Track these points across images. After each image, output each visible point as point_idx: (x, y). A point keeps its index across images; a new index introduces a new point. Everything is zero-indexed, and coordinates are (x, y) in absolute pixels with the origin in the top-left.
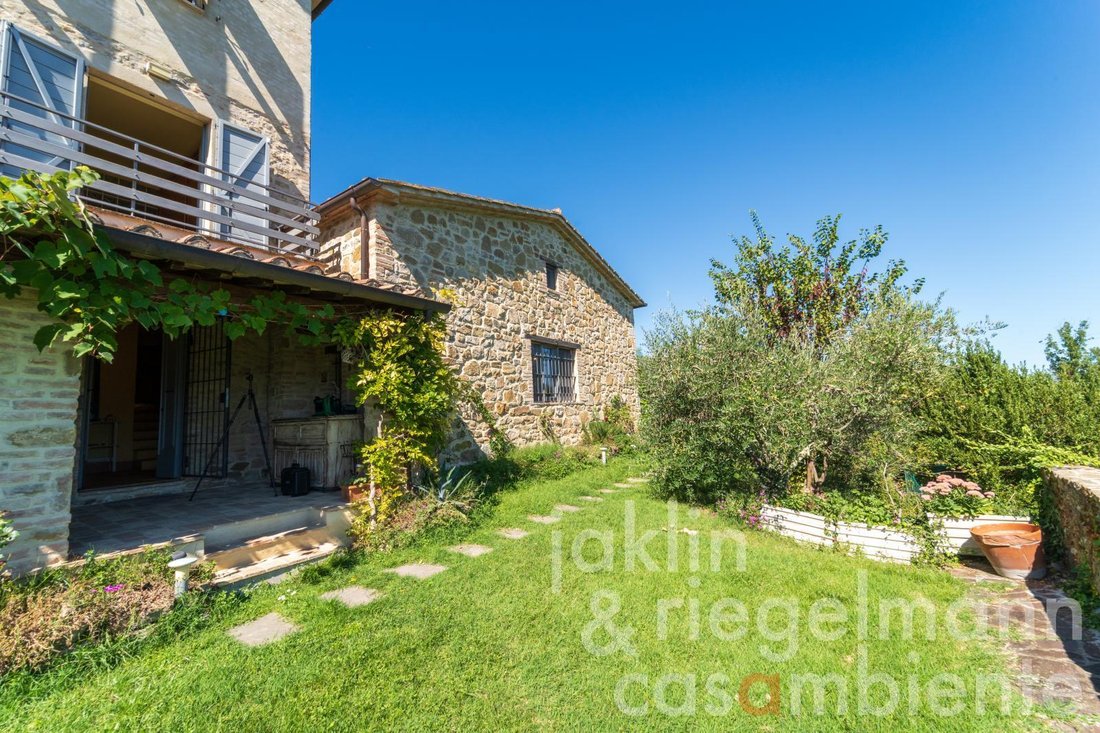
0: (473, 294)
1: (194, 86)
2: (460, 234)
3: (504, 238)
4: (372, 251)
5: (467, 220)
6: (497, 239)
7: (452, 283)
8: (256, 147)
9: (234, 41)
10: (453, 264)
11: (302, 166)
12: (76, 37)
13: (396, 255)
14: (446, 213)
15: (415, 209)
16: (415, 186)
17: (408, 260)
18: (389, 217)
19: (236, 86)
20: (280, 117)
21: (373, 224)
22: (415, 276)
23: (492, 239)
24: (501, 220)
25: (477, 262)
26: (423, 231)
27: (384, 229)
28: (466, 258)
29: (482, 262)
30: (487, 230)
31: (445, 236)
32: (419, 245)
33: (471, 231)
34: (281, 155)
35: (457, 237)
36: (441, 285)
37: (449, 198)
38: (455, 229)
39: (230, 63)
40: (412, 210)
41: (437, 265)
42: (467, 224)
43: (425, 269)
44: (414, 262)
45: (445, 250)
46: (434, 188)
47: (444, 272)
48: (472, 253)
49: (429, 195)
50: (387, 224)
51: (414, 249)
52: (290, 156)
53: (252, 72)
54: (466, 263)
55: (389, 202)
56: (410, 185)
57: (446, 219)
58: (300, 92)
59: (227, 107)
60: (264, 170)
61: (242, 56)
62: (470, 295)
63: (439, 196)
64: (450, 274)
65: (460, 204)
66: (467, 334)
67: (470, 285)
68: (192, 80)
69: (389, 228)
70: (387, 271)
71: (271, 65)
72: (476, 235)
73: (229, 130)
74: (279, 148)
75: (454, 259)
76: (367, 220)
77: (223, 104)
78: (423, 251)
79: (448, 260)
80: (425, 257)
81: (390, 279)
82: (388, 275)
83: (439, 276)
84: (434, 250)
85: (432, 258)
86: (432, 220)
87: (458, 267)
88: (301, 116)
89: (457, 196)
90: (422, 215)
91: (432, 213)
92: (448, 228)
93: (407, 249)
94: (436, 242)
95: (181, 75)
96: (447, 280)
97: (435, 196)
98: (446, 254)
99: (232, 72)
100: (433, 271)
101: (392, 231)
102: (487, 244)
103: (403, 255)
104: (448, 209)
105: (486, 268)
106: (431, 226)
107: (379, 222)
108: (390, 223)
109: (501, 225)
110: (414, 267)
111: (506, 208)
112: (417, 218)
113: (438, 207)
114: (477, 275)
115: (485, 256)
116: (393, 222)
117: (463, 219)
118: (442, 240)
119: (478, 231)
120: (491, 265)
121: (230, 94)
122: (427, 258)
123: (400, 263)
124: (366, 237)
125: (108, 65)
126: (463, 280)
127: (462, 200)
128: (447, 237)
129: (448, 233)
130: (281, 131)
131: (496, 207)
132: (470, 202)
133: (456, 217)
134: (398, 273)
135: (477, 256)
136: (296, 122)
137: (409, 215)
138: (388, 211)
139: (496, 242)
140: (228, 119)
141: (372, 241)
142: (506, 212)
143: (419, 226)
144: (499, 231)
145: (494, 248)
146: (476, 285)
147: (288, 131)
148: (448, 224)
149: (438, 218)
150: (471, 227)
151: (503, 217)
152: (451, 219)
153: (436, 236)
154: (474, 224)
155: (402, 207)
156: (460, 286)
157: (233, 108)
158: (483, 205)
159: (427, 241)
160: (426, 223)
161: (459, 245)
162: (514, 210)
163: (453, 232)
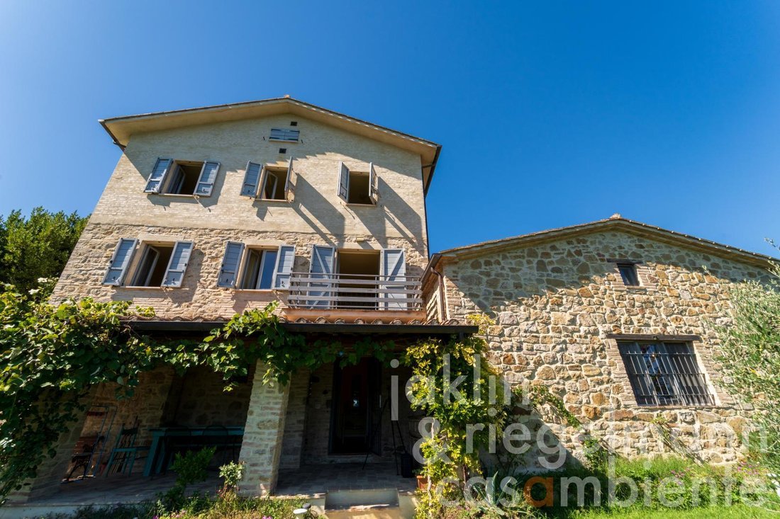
0: (535, 308)
2: (514, 266)
3: (560, 256)
4: (446, 296)
5: (518, 254)
6: (552, 259)
7: (513, 304)
8: (399, 255)
10: (511, 289)
11: (423, 256)
13: (462, 294)
14: (499, 255)
15: (473, 260)
17: (472, 296)
18: (454, 272)
21: (445, 279)
22: (479, 306)
23: (546, 261)
24: (552, 244)
25: (535, 282)
26: (481, 273)
27: (451, 280)
28: (523, 282)
29: (540, 281)
30: (540, 255)
31: (500, 271)
32: (480, 283)
33: (524, 261)
35: (512, 270)
36: (502, 307)
37: (495, 246)
38: (510, 263)
39: (387, 221)
40: (471, 262)
41: (496, 293)
42: (519, 257)
43: (486, 299)
44: (477, 296)
45: (502, 281)
47: (503, 297)
48: (528, 277)
49: (479, 248)
50: (454, 276)
51: (475, 287)
52: (417, 253)
54: (524, 286)
55: (452, 262)
57: (500, 259)
62: (532, 310)
63: (488, 246)
64: (509, 297)
65: (508, 245)
66: (535, 343)
67: (530, 302)
69: (455, 278)
70: (456, 307)
72: (529, 262)
73: (387, 252)
74: (411, 251)
75: (512, 286)
76: (442, 278)
78: (483, 287)
79: (506, 287)
80: (485, 290)
81: (459, 312)
82: (458, 310)
83: (499, 301)
84: (492, 284)
85: (492, 290)
86: (488, 263)
87: (516, 291)
88: (421, 230)
89: (502, 241)
90: (480, 262)
91: (488, 259)
92: (503, 264)
93: (470, 289)
94: (493, 277)
95: (368, 236)
96: (507, 303)
97: (484, 248)
98: (503, 284)
100: (494, 299)
101: (457, 280)
102: (541, 266)
103: (468, 293)
104: (500, 252)
105: (545, 284)
106: (487, 268)
107: (447, 277)
108: (455, 275)
109: (553, 248)
110: (478, 299)
111: (552, 234)
112: (476, 265)
113: (491, 253)
114: (537, 292)
115: (542, 276)
116: (457, 274)
117: (514, 254)
118: (497, 275)
119: (531, 259)
120: (549, 281)
122: (488, 291)
123: (465, 299)
124: (442, 288)
126: (523, 300)
127: (507, 243)
128: (503, 272)
129: (503, 268)
131: (541, 237)
133: (508, 255)
134: (465, 307)
135: (533, 278)
137: (469, 265)
138: (454, 268)
139: (551, 263)
140: (387, 247)
141: (446, 290)
142: (554, 237)
143: (478, 271)
144: (552, 253)
145: (549, 268)
146: (536, 301)
148: (502, 262)
149: (493, 261)
150: (523, 257)
151: (552, 241)
152: (505, 257)
153: (493, 273)
154: (525, 255)
155: (463, 263)
156: (521, 304)
157: (389, 241)
158: (528, 239)
159: (485, 279)
160: (483, 267)
161: (515, 274)
162: (561, 233)
163: (507, 267)
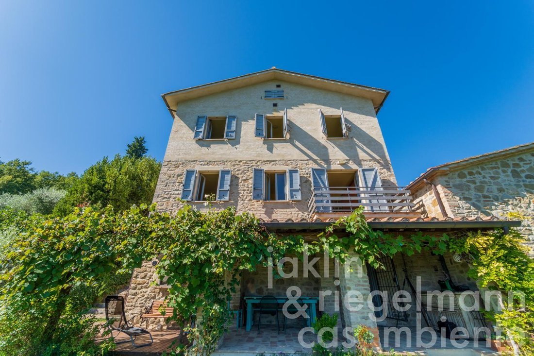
0: (521, 207)
1: (351, 162)
2: (493, 175)
3: (528, 166)
4: (444, 200)
5: (493, 166)
6: (522, 168)
7: (501, 204)
8: (374, 172)
9: (357, 141)
10: (496, 192)
11: (390, 172)
12: (323, 164)
13: (458, 198)
14: (478, 167)
15: (459, 172)
16: (456, 162)
17: (466, 199)
18: (447, 181)
19: (362, 155)
20: (378, 158)
21: (439, 188)
22: (474, 206)
23: (519, 170)
24: (520, 156)
25: (514, 187)
26: (468, 181)
27: (446, 188)
28: (504, 187)
29: (518, 186)
30: (511, 166)
31: (483, 180)
32: (469, 189)
33: (500, 171)
34: (382, 171)
35: (492, 178)
36: (493, 207)
37: (478, 160)
38: (488, 173)
39: (358, 149)
40: (457, 173)
41: (485, 197)
42: (495, 168)
43: (479, 201)
44: (470, 199)
45: (486, 187)
46: (467, 158)
47: (492, 199)
48: (507, 182)
49: (465, 163)
50: (447, 185)
51: (466, 192)
52: (385, 170)
53: (365, 148)
54: (506, 190)
55: (444, 174)
56: (453, 162)
57: (480, 170)
58: (381, 146)
59: (361, 163)
60: (379, 180)
61: (360, 144)
62: (518, 209)
63: (471, 161)
64: (497, 199)
65: (486, 159)
66: (529, 235)
67: (515, 202)
68: (349, 160)
69: (448, 186)
70: (456, 208)
71: (370, 142)
72: (504, 172)
73: (364, 171)
74: (381, 169)
75: (496, 190)
76: (435, 186)
77: (359, 162)
78: (473, 192)
79: (491, 192)
80: (475, 194)
81: (460, 211)
82: (458, 210)
83: (489, 203)
84: (479, 189)
85: (480, 194)
86: (471, 174)
87: (500, 194)
88: (384, 153)
89: (483, 156)
90: (464, 174)
91: (470, 171)
92: (483, 174)
93: (462, 194)
94: (479, 184)
95: (347, 160)
96: (496, 204)
98: (488, 189)
99: (359, 151)
100: (485, 201)
101: (451, 187)
102: (515, 174)
103: (462, 197)
104: (478, 164)
105: (523, 188)
106: (472, 177)
107: (442, 185)
108: (448, 184)
109: (521, 160)
110: (471, 202)
111: (522, 149)
112: (462, 176)
113: (472, 166)
114: (519, 195)
115: (519, 181)
116: (449, 183)
117: (491, 166)
118: (481, 182)
119: (506, 169)
120: (526, 186)
121: (360, 159)
122: (477, 195)
123: (462, 202)
124: (438, 194)
125: (330, 167)
126: (509, 201)
128: (485, 180)
129: (484, 177)
130: (379, 163)
131: (513, 151)
132: (493, 156)
133: (485, 167)
134: (463, 208)
135: (511, 183)
136: (383, 157)
137: (456, 176)
138: (445, 178)
139: (523, 171)
140: (362, 167)
141: (442, 195)
142: (522, 151)
143: (465, 180)
144: (521, 163)
145: (523, 175)
146: (520, 201)
147: (381, 162)
148: (482, 172)
149: (474, 172)
150: (499, 168)
151: (521, 154)
152: (483, 169)
153: (477, 181)
154: (499, 166)
155: (451, 174)
156: (508, 205)
157: (362, 162)
158: (503, 154)
159: (472, 186)
160: (468, 177)
161: (495, 181)
162: (529, 147)
163: (487, 176)
